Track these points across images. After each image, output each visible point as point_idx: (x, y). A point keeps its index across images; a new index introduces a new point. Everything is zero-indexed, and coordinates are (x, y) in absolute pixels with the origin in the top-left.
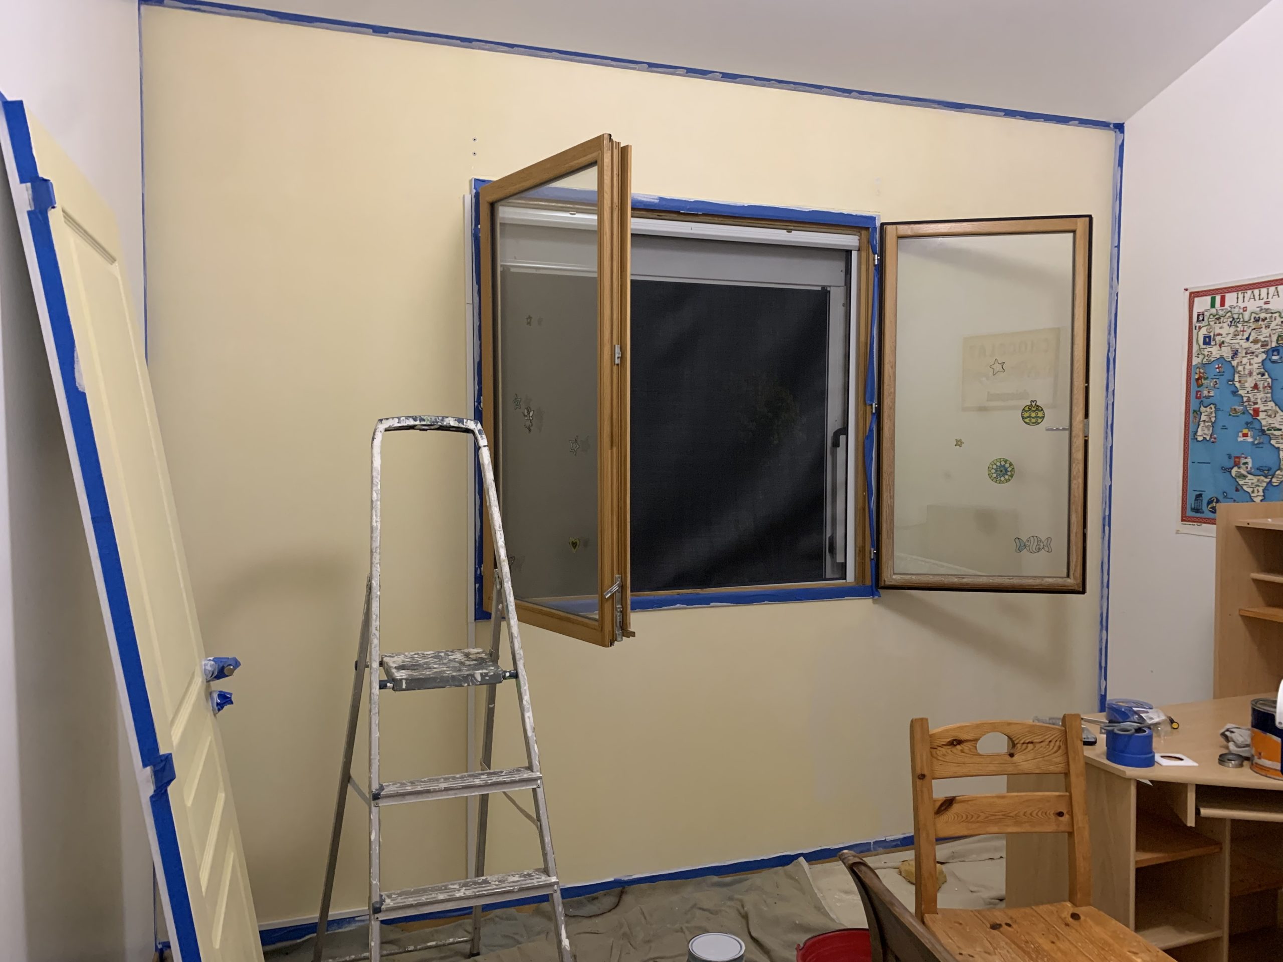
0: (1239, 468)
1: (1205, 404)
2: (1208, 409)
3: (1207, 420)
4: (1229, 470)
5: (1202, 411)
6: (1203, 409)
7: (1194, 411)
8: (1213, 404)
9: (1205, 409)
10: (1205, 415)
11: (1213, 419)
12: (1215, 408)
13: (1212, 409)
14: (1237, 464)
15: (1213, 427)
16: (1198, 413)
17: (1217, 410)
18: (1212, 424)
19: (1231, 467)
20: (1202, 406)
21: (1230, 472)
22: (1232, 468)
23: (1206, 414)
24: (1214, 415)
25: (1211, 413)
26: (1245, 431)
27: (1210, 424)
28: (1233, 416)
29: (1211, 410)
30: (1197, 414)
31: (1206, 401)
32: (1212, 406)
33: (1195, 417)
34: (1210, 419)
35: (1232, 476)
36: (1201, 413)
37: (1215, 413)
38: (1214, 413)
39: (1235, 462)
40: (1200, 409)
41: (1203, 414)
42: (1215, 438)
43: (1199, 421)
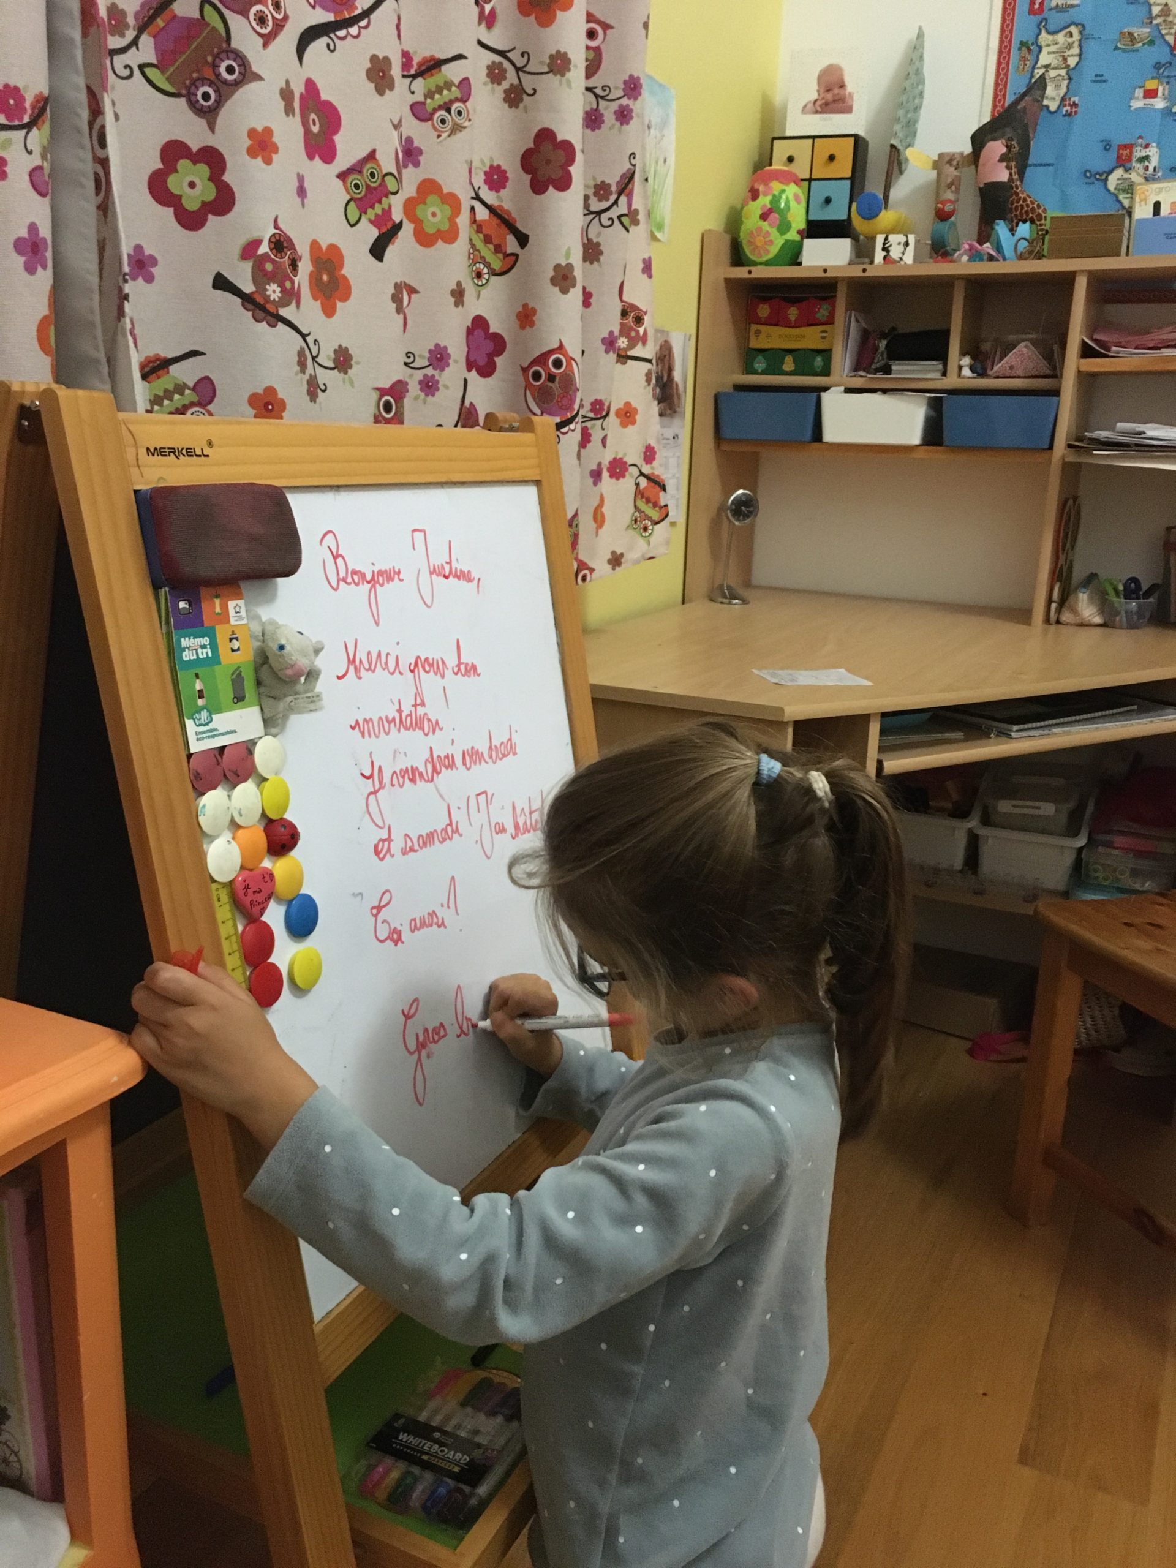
0: (1127, 170)
1: (1052, 28)
2: (1061, 37)
3: (1054, 63)
4: (1102, 178)
5: (1043, 44)
6: (1044, 38)
7: (1023, 44)
8: (1077, 25)
9: (1050, 37)
10: (1049, 53)
11: (1072, 62)
12: (1080, 32)
13: (1071, 35)
14: (1123, 162)
15: (1070, 79)
16: (1031, 48)
17: (1084, 37)
18: (1067, 73)
19: (1106, 169)
20: (1043, 32)
21: (1106, 179)
22: (1111, 172)
23: (1053, 48)
24: (1076, 50)
25: (1070, 46)
26: (1151, 85)
27: (1063, 72)
28: (1124, 51)
29: (1070, 40)
30: (1029, 50)
31: (1056, 19)
32: (1073, 29)
33: (1024, 59)
34: (1065, 59)
35: (1108, 191)
36: (1040, 49)
37: (1080, 46)
38: (1076, 44)
39: (1119, 157)
40: (1037, 38)
41: (1045, 50)
42: (1075, 105)
43: (1034, 68)
